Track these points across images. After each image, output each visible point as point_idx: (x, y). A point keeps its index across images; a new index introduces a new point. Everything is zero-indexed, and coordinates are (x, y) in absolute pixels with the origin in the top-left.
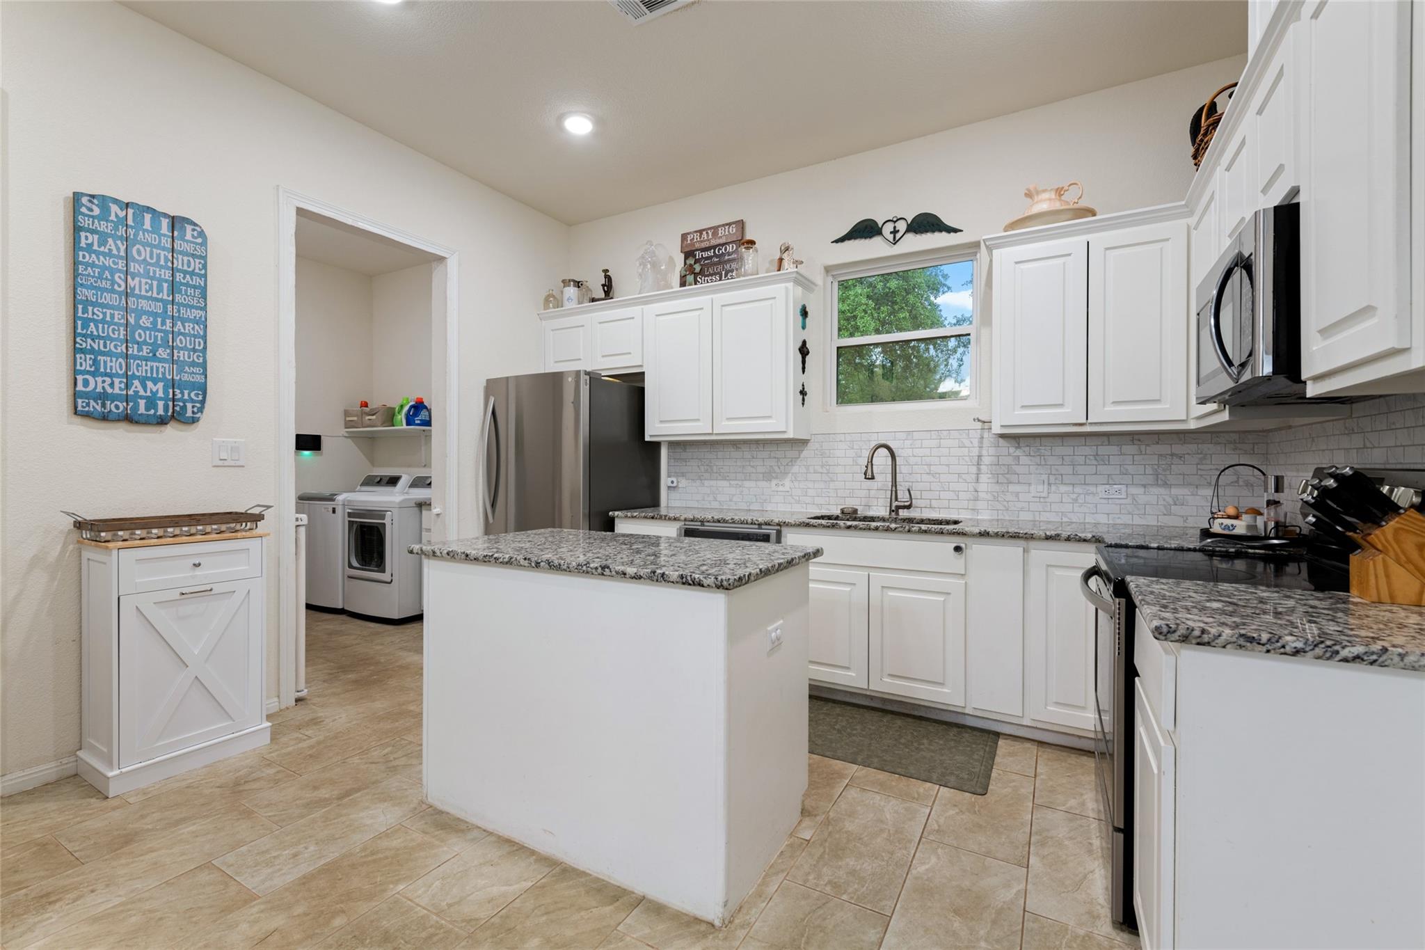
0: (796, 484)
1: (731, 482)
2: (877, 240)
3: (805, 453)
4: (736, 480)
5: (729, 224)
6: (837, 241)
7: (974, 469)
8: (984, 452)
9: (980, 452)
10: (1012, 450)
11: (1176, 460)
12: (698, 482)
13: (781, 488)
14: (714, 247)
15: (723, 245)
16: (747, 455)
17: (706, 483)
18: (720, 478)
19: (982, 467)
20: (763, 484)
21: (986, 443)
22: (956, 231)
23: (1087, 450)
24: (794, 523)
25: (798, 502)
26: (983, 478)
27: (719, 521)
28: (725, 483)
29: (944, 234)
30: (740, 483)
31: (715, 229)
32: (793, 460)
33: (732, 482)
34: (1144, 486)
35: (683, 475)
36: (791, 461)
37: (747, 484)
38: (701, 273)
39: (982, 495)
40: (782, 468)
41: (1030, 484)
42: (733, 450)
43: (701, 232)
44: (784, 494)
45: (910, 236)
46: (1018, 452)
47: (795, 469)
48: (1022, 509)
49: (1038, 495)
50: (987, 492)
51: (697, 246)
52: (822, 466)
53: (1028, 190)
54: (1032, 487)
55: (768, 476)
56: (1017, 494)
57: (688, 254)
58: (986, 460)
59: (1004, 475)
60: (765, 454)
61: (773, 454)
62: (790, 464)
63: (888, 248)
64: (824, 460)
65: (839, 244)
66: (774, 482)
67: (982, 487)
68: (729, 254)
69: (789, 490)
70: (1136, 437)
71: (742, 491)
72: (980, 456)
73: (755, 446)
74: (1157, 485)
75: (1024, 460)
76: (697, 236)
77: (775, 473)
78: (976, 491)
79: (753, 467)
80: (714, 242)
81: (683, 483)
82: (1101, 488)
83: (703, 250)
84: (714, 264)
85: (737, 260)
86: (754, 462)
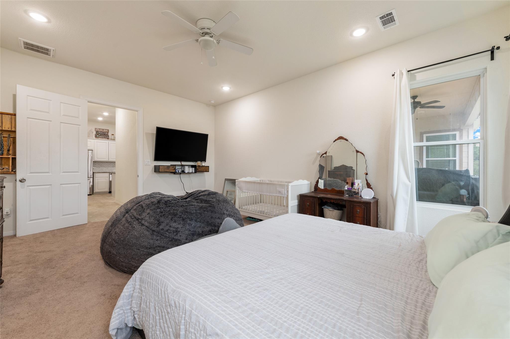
5: (106, 130)
12: (98, 168)
14: (103, 132)
15: (105, 132)
17: (100, 168)
20: (112, 168)
28: (105, 168)
31: (103, 130)
35: (95, 167)
37: (109, 168)
38: (100, 135)
42: (106, 163)
43: (100, 129)
51: (99, 131)
57: (97, 132)
60: (112, 164)
66: (114, 168)
68: (106, 134)
76: (99, 129)
80: (103, 131)
81: (95, 168)
83: (100, 132)
84: (103, 135)
85: (108, 135)
86: (111, 165)
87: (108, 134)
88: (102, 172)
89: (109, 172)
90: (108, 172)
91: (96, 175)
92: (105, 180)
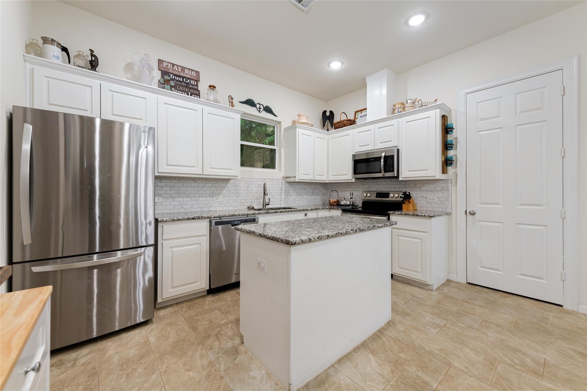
0: (225, 198)
1: (191, 198)
2: (254, 108)
3: (228, 185)
4: (195, 197)
5: (192, 70)
6: (241, 102)
7: (280, 192)
8: (283, 187)
9: (282, 186)
10: (289, 186)
11: (315, 189)
12: (171, 199)
13: (218, 200)
14: (183, 78)
15: (189, 79)
16: (201, 185)
17: (176, 199)
18: (185, 196)
19: (282, 191)
20: (210, 198)
21: (283, 184)
22: (276, 116)
23: (302, 187)
24: (263, 213)
25: (225, 206)
26: (283, 194)
27: (232, 216)
28: (189, 199)
29: (273, 115)
30: (197, 199)
31: (183, 69)
32: (223, 188)
33: (193, 199)
34: (311, 195)
36: (222, 188)
37: (201, 199)
38: (175, 87)
39: (282, 199)
40: (218, 191)
41: (292, 196)
42: (193, 182)
43: (173, 65)
44: (219, 202)
45: (264, 112)
46: (290, 187)
47: (224, 192)
48: (290, 203)
49: (294, 199)
50: (283, 198)
51: (171, 71)
52: (235, 190)
53: (300, 114)
54: (293, 197)
55: (212, 195)
56: (289, 199)
57: (164, 73)
58: (283, 189)
59: (287, 193)
60: (210, 185)
61: (214, 185)
62: (222, 189)
63: (258, 113)
64: (236, 188)
65: (241, 104)
66: (215, 198)
67: (283, 197)
68: (192, 85)
69: (222, 201)
70: (310, 183)
71: (198, 203)
72: (282, 188)
73: (205, 181)
74: (313, 195)
75: (291, 189)
76: (170, 65)
77: (215, 193)
78: (281, 198)
79: (204, 191)
80: (182, 74)
82: (305, 196)
83: (175, 75)
84: (184, 86)
85: (197, 90)
86: (204, 189)
87: (197, 85)
88: (188, 219)
89: (208, 218)
90: (205, 218)
91: (166, 229)
92: (197, 246)
